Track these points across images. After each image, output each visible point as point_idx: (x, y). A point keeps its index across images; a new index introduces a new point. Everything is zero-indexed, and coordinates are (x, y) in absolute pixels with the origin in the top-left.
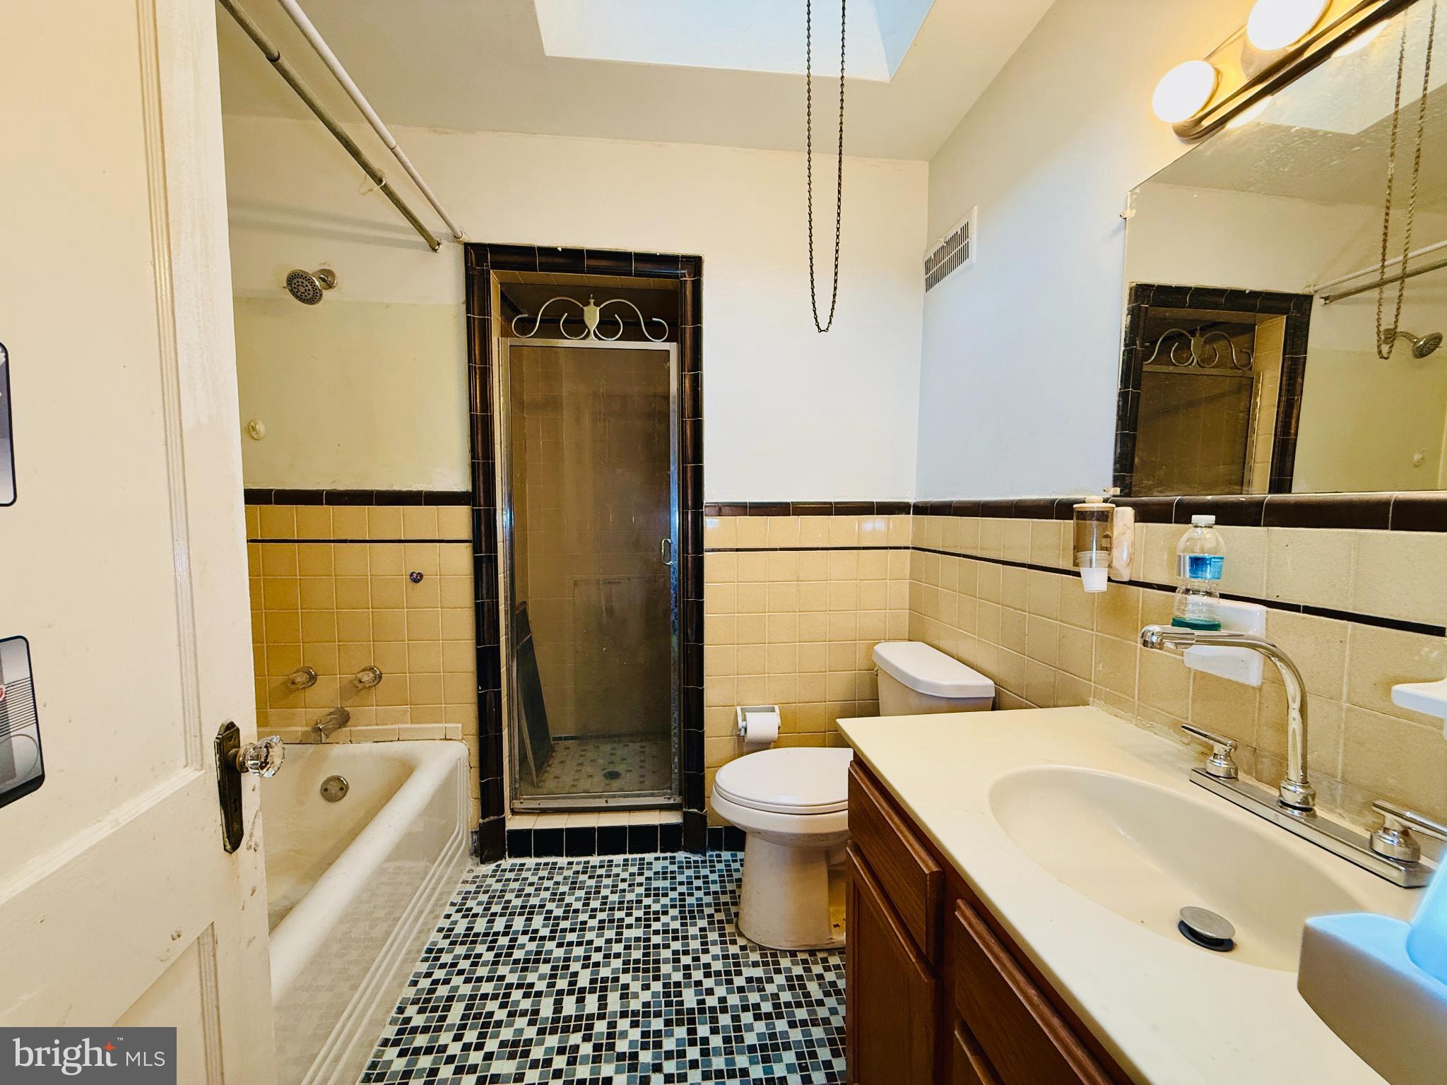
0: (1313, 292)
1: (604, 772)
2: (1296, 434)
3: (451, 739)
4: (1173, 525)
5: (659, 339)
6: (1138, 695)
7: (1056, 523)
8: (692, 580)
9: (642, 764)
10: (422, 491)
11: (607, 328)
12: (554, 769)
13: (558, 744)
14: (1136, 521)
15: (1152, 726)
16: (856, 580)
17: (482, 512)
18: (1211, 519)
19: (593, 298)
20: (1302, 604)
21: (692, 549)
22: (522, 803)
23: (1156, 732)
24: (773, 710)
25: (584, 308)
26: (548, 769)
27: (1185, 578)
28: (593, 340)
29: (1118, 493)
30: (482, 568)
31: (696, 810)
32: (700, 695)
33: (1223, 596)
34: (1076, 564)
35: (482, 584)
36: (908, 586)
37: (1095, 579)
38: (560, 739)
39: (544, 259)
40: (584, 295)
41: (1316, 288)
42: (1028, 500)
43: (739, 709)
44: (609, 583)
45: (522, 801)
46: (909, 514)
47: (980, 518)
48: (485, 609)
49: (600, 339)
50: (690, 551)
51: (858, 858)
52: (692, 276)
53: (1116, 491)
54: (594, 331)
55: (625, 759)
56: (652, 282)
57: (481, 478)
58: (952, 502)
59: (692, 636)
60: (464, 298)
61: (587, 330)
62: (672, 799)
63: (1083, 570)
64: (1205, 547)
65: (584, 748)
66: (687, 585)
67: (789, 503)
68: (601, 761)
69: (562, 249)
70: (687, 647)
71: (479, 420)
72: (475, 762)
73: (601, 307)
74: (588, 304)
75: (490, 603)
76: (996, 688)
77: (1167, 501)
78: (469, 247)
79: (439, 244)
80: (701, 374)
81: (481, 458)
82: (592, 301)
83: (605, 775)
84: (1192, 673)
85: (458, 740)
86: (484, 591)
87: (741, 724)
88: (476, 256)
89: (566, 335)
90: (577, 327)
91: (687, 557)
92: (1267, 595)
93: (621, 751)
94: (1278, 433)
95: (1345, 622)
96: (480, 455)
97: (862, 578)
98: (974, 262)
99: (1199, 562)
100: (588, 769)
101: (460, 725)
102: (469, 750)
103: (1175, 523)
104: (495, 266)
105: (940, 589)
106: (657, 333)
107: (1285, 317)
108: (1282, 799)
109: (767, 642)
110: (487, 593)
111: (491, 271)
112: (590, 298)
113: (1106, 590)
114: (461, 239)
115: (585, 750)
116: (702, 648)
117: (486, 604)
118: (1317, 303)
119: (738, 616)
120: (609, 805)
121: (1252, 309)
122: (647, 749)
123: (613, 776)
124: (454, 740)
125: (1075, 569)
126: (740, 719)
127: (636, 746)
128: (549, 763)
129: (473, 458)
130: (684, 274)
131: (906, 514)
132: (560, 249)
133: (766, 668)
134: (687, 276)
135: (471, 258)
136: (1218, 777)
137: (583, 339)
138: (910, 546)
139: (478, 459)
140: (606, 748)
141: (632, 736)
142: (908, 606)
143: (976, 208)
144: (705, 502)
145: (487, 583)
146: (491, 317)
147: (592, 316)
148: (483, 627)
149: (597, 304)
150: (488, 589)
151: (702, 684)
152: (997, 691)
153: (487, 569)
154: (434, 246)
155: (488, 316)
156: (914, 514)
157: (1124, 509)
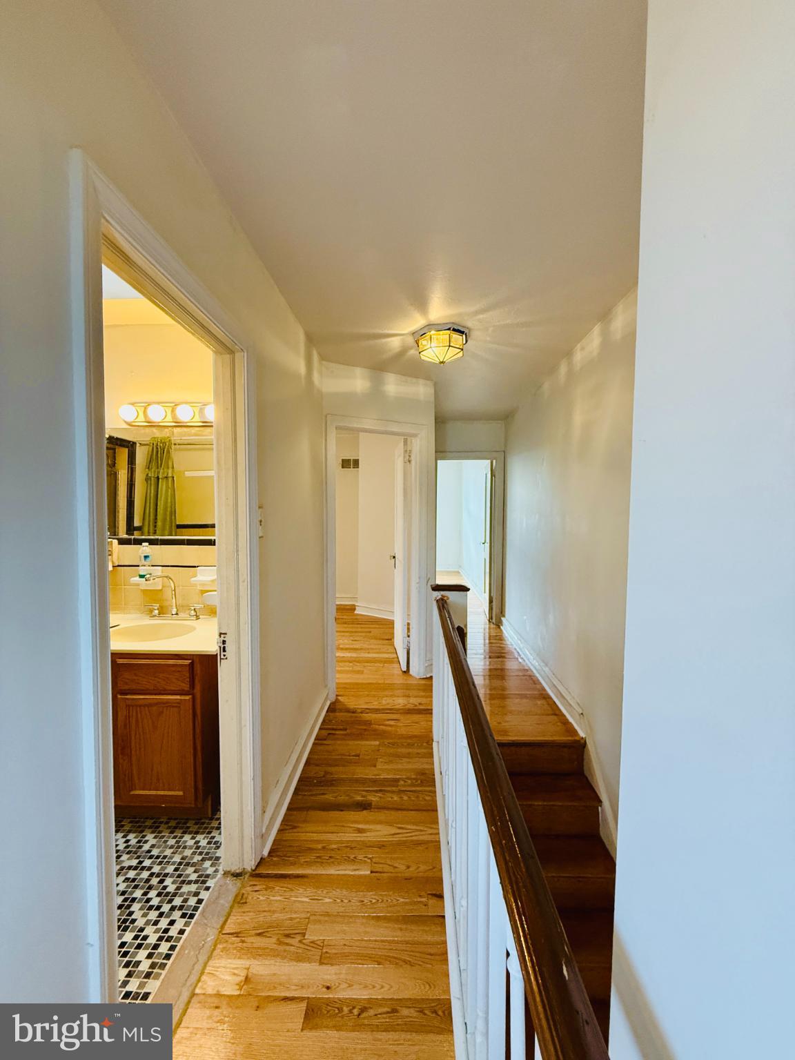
0: (135, 441)
14: (118, 545)
18: (147, 544)
20: (170, 565)
27: (143, 562)
33: (152, 566)
64: (147, 552)
77: (128, 537)
92: (162, 564)
103: (133, 545)
107: (127, 449)
118: (138, 445)
136: (156, 616)
157: (114, 540)
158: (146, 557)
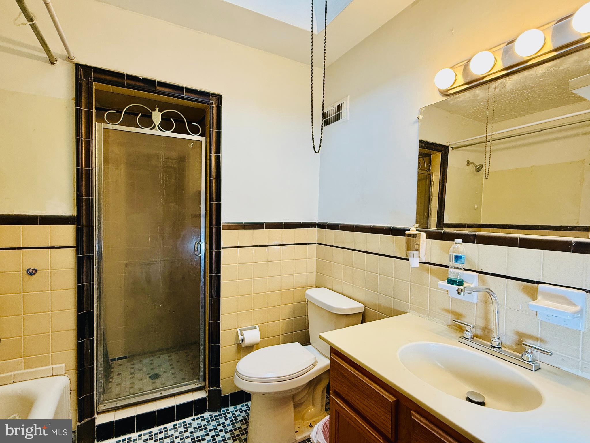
0: (449, 145)
1: (149, 375)
2: (445, 198)
3: (56, 375)
4: (442, 241)
5: (196, 134)
6: (429, 307)
7: (392, 237)
8: (215, 264)
9: (172, 367)
10: (38, 215)
11: (165, 125)
12: (116, 380)
13: (114, 363)
14: (427, 238)
15: (435, 320)
16: (294, 259)
17: (84, 229)
18: (461, 241)
19: (158, 107)
20: (490, 272)
21: (215, 247)
22: (104, 406)
23: (437, 322)
24: (255, 328)
25: (152, 112)
26: (111, 380)
28: (157, 130)
29: (418, 226)
30: (83, 263)
31: (215, 388)
32: (218, 325)
33: (465, 269)
34: (407, 256)
35: (83, 273)
36: (315, 261)
37: (414, 262)
38: (114, 360)
39: (130, 82)
40: (153, 105)
41: (450, 144)
42: (378, 226)
43: (238, 330)
44: (148, 264)
45: (105, 404)
46: (316, 228)
47: (354, 232)
48: (85, 289)
49: (161, 130)
50: (214, 249)
51: (338, 399)
52: (217, 104)
53: (417, 225)
54: (158, 125)
55: (160, 365)
56: (193, 104)
57: (84, 208)
58: (339, 224)
59: (214, 294)
60: (74, 96)
61: (153, 125)
62: (200, 384)
63: (409, 258)
64: (460, 251)
65: (132, 363)
66: (212, 267)
67: (263, 223)
68: (145, 369)
69: (142, 78)
70: (212, 300)
71: (84, 172)
72: (74, 386)
73: (163, 113)
74: (155, 110)
75: (89, 285)
76: (364, 308)
77: (439, 232)
78: (78, 66)
79: (56, 61)
80: (221, 155)
81: (84, 195)
82: (157, 109)
83: (150, 377)
84: (451, 298)
85: (62, 375)
86: (84, 277)
87: (241, 337)
88: (83, 73)
89: (140, 126)
90: (147, 122)
91: (212, 252)
92: (478, 269)
93: (157, 361)
94: (440, 196)
95: (505, 279)
96: (84, 193)
97: (296, 259)
98: (348, 119)
99: (458, 257)
100: (137, 375)
101: (64, 365)
102: (70, 380)
103: (443, 240)
104: (96, 80)
105: (333, 263)
106: (195, 131)
107: (441, 153)
108: (492, 345)
109: (252, 293)
110: (87, 279)
111: (93, 82)
112: (156, 107)
113: (418, 266)
114: (73, 61)
115: (134, 364)
116: (219, 300)
117: (85, 286)
118: (450, 149)
119: (238, 281)
120: (163, 395)
121: (432, 149)
122: (173, 357)
123: (156, 376)
124: (59, 375)
125: (407, 258)
126: (239, 335)
127: (165, 357)
128: (111, 376)
129: (78, 195)
130: (213, 103)
131: (315, 228)
132: (141, 78)
133: (252, 306)
134: (214, 104)
135: (81, 73)
136: (468, 339)
137: (151, 129)
138: (316, 243)
139: (82, 196)
140: (146, 361)
141: (161, 351)
142: (315, 271)
143: (349, 96)
144: (222, 222)
145: (87, 272)
146: (93, 110)
147: (157, 117)
148: (83, 300)
149: (160, 111)
150: (87, 277)
151: (219, 319)
152: (365, 309)
153: (87, 263)
154: (52, 61)
155: (91, 109)
156: (318, 228)
157: (422, 233)
158: (458, 258)
